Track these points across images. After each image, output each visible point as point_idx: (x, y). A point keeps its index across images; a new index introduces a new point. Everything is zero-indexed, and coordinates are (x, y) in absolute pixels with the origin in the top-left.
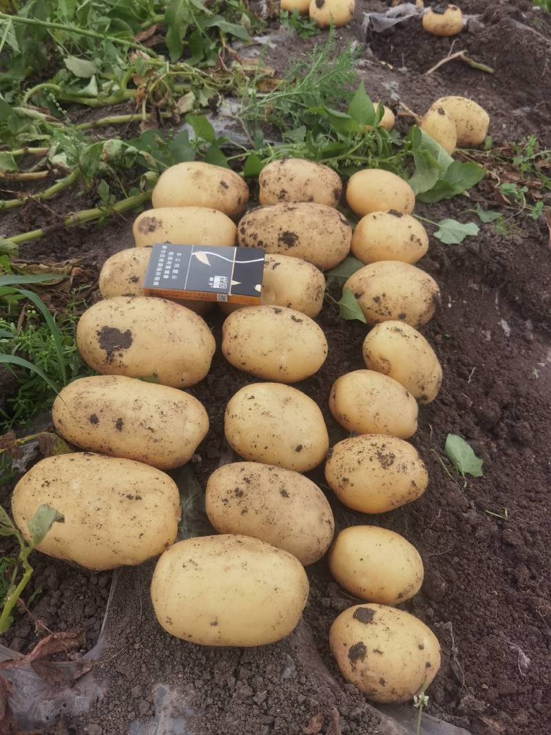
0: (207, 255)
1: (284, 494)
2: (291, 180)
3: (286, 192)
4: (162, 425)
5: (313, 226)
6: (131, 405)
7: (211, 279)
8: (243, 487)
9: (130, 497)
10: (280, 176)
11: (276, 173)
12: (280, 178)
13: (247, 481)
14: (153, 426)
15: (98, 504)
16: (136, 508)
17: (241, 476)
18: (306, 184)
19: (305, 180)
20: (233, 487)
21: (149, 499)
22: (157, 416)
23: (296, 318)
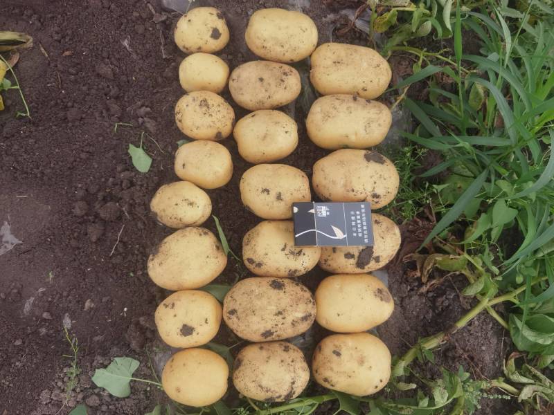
0: (336, 236)
1: (261, 80)
2: (282, 361)
3: (284, 350)
4: (333, 102)
5: (260, 296)
6: (353, 109)
7: (328, 214)
8: (284, 77)
9: (339, 63)
10: (293, 364)
11: (296, 367)
12: (293, 361)
13: (282, 81)
14: (337, 101)
15: (352, 57)
16: (334, 57)
17: (286, 82)
18: (269, 358)
19: (271, 361)
20: (289, 77)
21: (329, 62)
22: (338, 107)
23: (266, 193)
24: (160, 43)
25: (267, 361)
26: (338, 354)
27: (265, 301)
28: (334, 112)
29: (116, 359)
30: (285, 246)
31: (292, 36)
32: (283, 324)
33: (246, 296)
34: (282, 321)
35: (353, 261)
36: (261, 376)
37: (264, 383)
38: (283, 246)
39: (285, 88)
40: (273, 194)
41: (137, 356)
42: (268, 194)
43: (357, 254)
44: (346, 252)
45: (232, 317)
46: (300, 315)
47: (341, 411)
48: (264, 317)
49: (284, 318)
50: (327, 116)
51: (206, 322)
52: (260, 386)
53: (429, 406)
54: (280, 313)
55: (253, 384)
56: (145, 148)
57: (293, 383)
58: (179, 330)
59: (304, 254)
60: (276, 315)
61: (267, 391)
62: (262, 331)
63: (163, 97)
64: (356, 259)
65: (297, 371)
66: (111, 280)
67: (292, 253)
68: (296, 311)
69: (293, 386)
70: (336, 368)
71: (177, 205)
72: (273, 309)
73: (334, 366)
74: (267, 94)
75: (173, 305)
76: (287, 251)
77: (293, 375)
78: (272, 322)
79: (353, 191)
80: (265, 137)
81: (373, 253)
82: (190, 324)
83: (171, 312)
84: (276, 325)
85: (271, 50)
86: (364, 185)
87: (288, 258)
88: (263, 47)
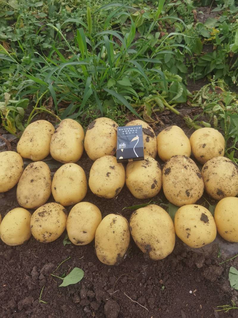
0: (137, 140)
2: (214, 167)
3: (207, 168)
4: (56, 142)
5: (176, 178)
6: (62, 132)
7: (124, 143)
9: (32, 139)
10: (215, 162)
13: (36, 168)
15: (30, 133)
16: (28, 141)
17: (37, 166)
18: (214, 174)
20: (34, 164)
21: (30, 144)
22: (59, 140)
23: (109, 175)
25: (216, 173)
26: (204, 145)
27: (179, 174)
28: (62, 141)
29: (232, 285)
30: (143, 166)
32: (192, 167)
33: (176, 185)
34: (189, 167)
37: (231, 174)
38: (144, 168)
39: (41, 167)
40: (110, 170)
41: (227, 270)
42: (110, 173)
43: (146, 136)
44: (145, 141)
45: (190, 194)
47: (235, 147)
48: (189, 174)
50: (64, 145)
51: (197, 207)
52: (233, 176)
53: (223, 114)
54: (185, 167)
55: (232, 180)
56: (64, 275)
57: (226, 161)
60: (187, 169)
61: (235, 173)
62: (198, 177)
63: (26, 258)
64: (149, 136)
66: (168, 311)
67: (147, 164)
68: (183, 161)
69: (228, 161)
70: (213, 146)
71: (114, 232)
72: (183, 170)
73: (211, 147)
75: (187, 229)
76: (147, 166)
77: (221, 161)
78: (192, 171)
79: (111, 133)
80: (71, 179)
82: (200, 216)
83: (193, 230)
85: (13, 174)
86: (108, 128)
87: (151, 166)
88: (10, 177)
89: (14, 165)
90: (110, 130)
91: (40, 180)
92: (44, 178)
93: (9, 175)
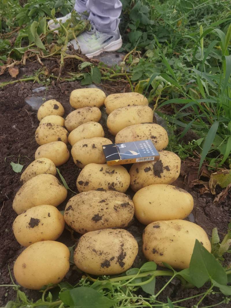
0: (133, 154)
1: (79, 112)
2: (111, 232)
6: (128, 108)
7: (125, 146)
9: (117, 97)
12: (119, 232)
13: (90, 109)
21: (112, 98)
23: (85, 146)
24: (32, 124)
26: (158, 227)
27: (91, 196)
28: (119, 112)
30: (102, 168)
31: (91, 94)
32: (107, 208)
34: (106, 207)
35: (151, 172)
36: (94, 243)
37: (97, 248)
38: (100, 169)
39: (92, 112)
40: (90, 146)
42: (87, 147)
43: (152, 167)
44: (145, 169)
46: (120, 203)
48: (92, 205)
49: (107, 204)
50: (116, 115)
51: (49, 216)
52: (94, 250)
54: (103, 201)
55: (88, 250)
57: (122, 245)
58: (28, 224)
59: (116, 173)
60: (100, 202)
61: (101, 254)
62: (92, 216)
65: (125, 237)
67: (108, 172)
68: (115, 200)
69: (123, 248)
72: (98, 199)
74: (83, 117)
76: (104, 171)
77: (121, 239)
78: (98, 208)
79: (138, 136)
80: (83, 130)
81: (162, 164)
82: (36, 218)
83: (23, 215)
84: (102, 209)
85: (82, 102)
86: (143, 132)
87: (105, 175)
88: (78, 101)
89: (90, 99)
90: (143, 135)
91: (81, 116)
92: (85, 118)
93: (80, 99)
